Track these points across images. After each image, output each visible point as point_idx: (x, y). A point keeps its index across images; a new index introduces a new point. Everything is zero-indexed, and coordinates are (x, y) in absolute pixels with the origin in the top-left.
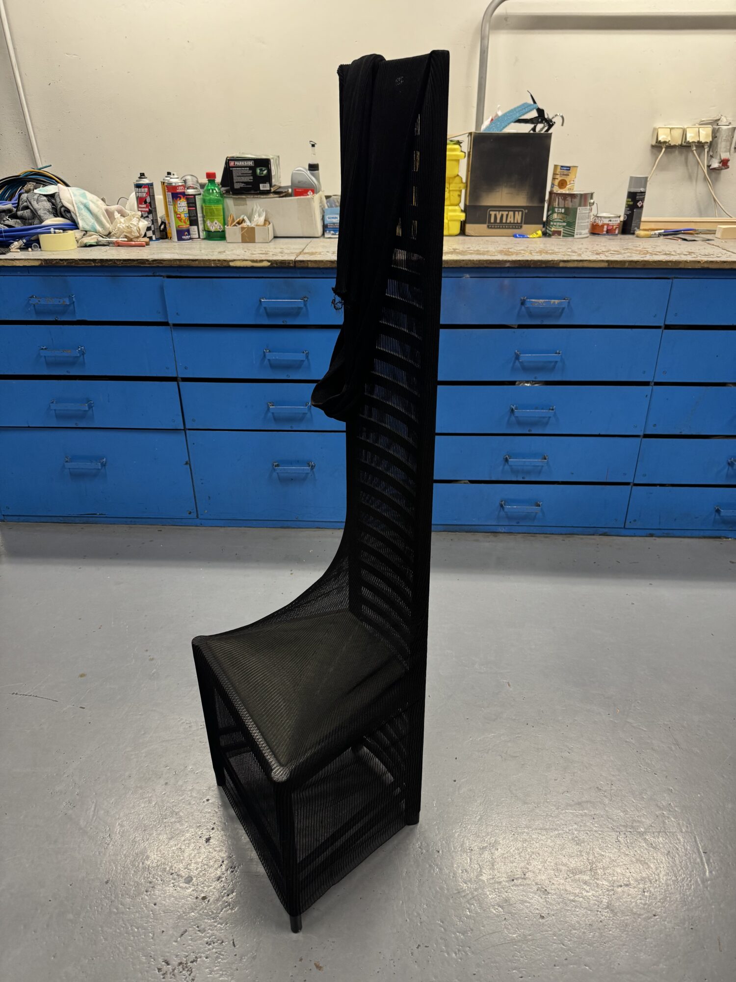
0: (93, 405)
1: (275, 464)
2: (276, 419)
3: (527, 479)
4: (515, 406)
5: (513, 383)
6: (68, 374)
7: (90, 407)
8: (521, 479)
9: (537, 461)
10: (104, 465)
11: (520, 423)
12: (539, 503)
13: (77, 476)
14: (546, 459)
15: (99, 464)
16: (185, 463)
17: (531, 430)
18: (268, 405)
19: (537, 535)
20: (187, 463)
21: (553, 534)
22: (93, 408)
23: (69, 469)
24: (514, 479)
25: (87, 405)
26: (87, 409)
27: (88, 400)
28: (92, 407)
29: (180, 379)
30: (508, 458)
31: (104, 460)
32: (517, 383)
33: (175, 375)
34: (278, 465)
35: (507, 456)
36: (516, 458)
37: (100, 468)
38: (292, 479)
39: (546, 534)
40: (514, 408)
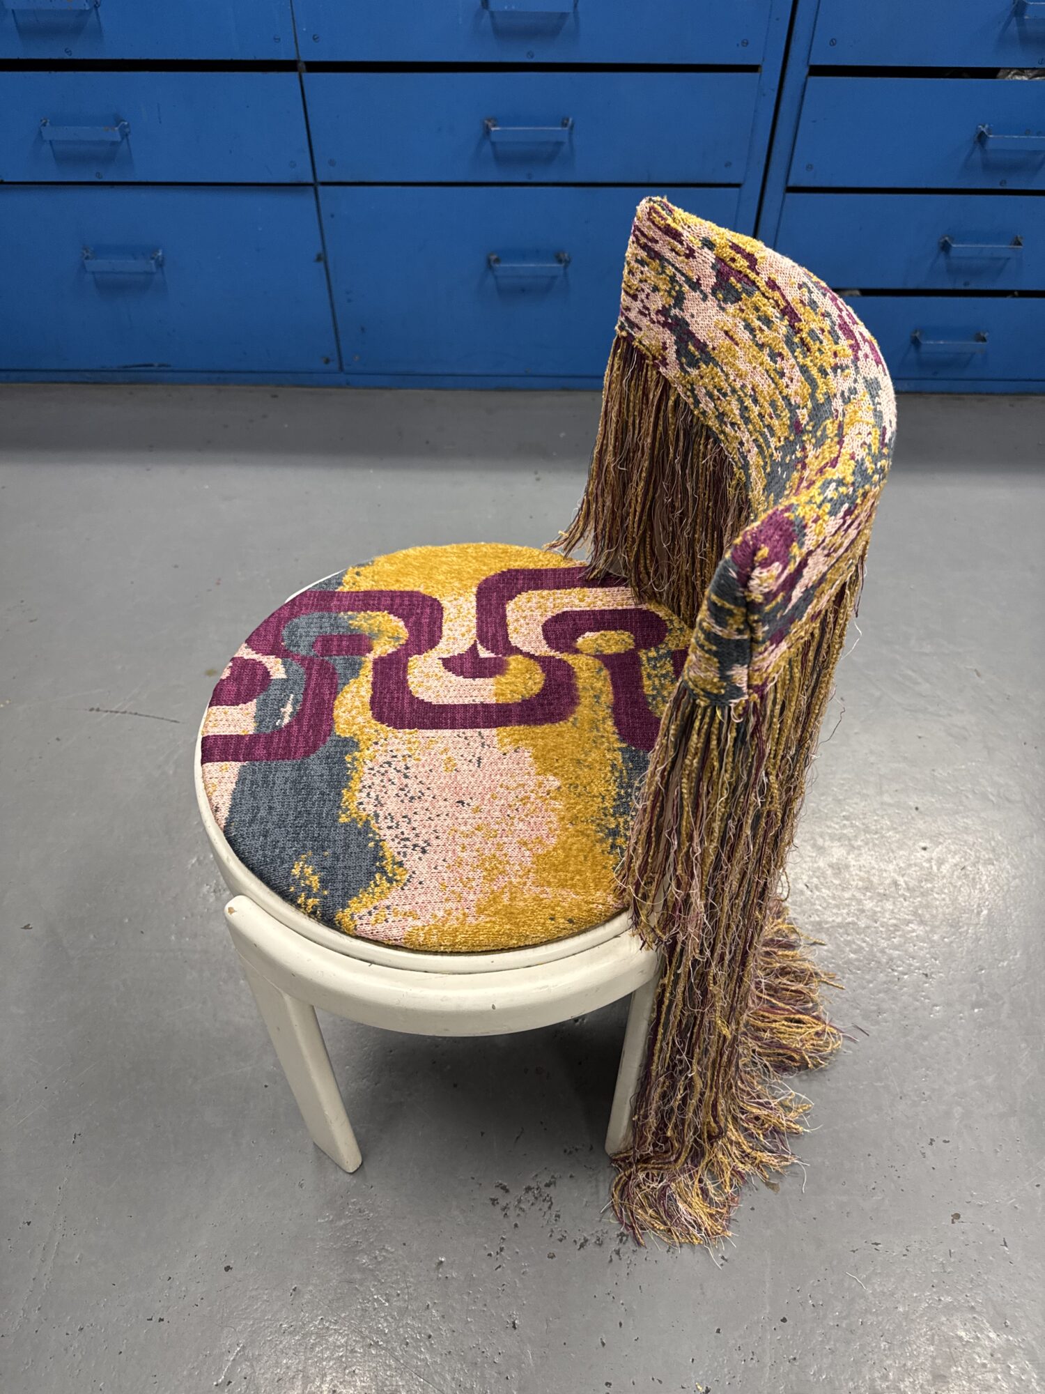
0: (127, 130)
1: (494, 257)
2: (501, 159)
3: (972, 287)
4: (987, 126)
5: (991, 73)
6: (67, 57)
7: (125, 135)
8: (960, 286)
9: (1003, 248)
10: (160, 265)
11: (987, 166)
12: (982, 334)
13: (111, 287)
14: (1019, 244)
15: (153, 262)
16: (316, 258)
17: (1005, 182)
18: (487, 126)
19: (965, 396)
20: (319, 259)
21: (992, 394)
22: (130, 137)
23: (93, 273)
24: (949, 286)
25: (116, 128)
26: (118, 138)
27: (118, 120)
28: (127, 135)
29: (304, 67)
30: (949, 242)
31: (160, 254)
32: (1001, 74)
33: (292, 57)
34: (497, 261)
35: (947, 238)
36: (962, 243)
37: (154, 269)
38: (523, 290)
39: (980, 393)
40: (984, 130)
